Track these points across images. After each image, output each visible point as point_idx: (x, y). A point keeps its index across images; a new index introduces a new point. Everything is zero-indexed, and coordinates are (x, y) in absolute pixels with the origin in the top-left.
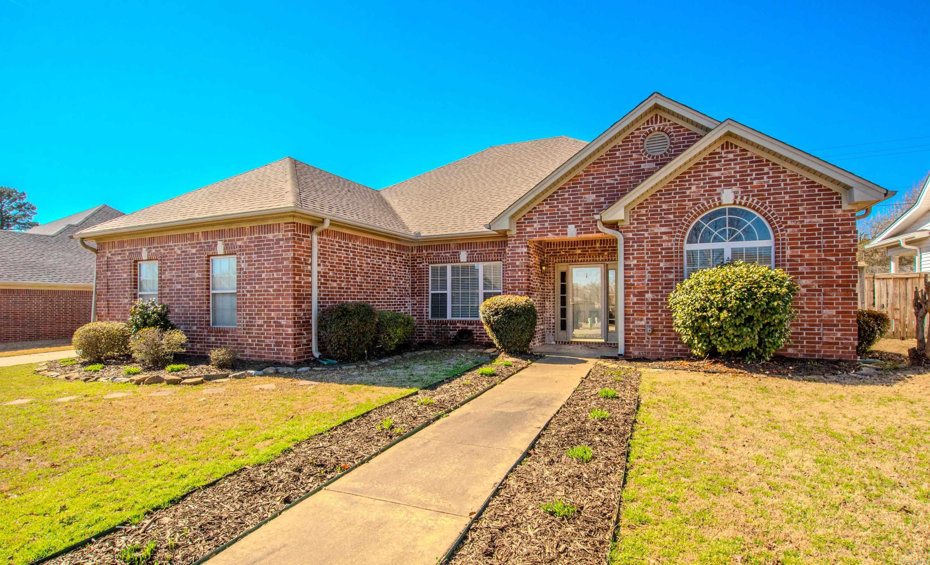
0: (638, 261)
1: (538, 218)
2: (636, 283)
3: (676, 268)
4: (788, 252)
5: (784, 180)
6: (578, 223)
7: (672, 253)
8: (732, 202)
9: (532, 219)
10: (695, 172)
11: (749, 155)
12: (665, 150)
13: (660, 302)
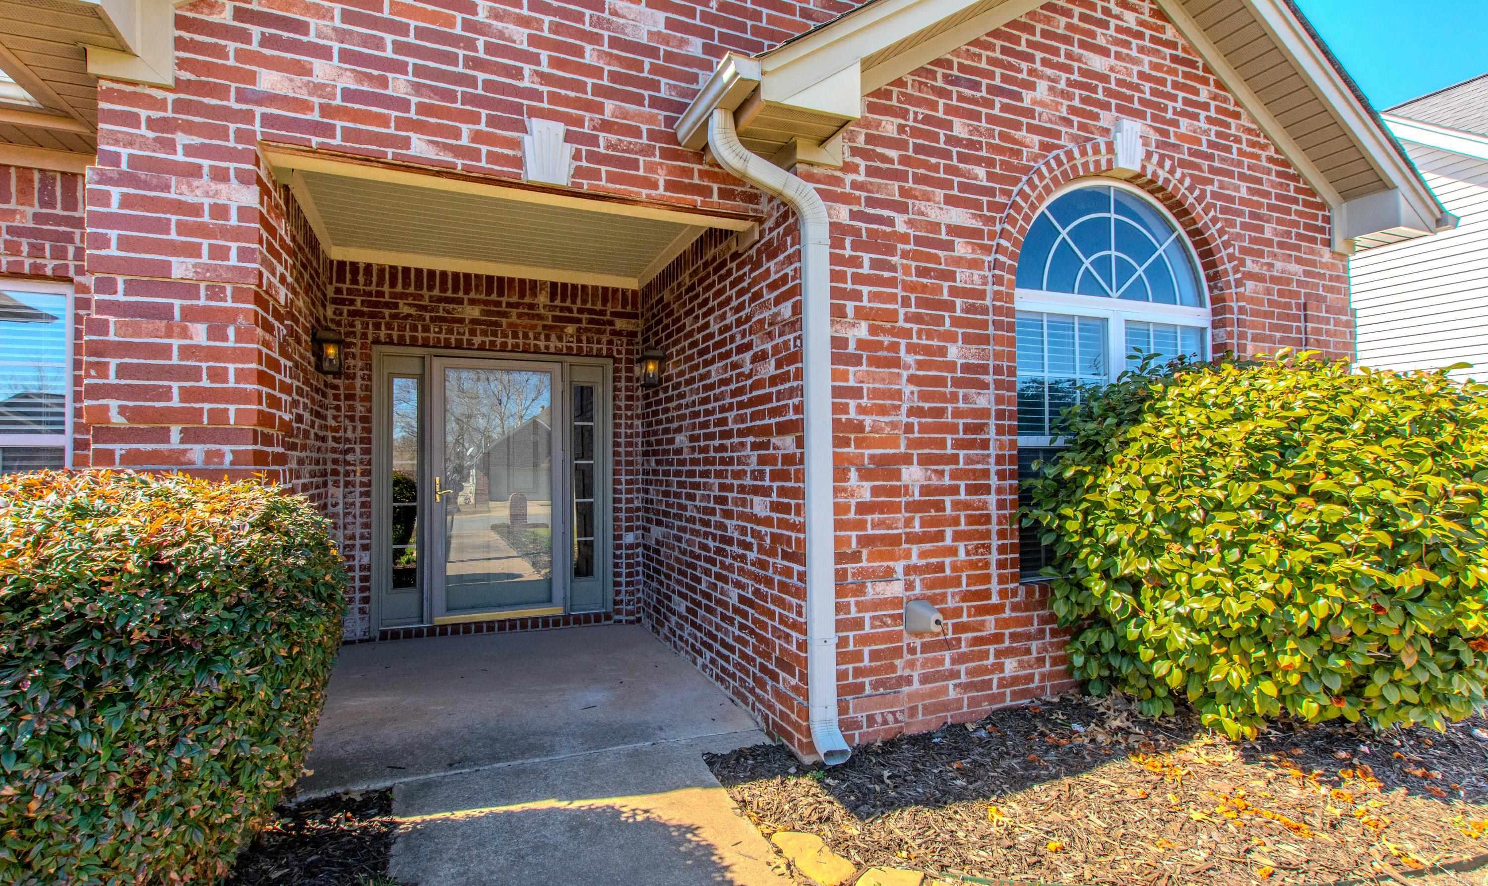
0: (873, 330)
1: (342, 35)
2: (868, 421)
3: (998, 370)
5: (1237, 139)
6: (580, 122)
7: (984, 311)
8: (1138, 168)
9: (302, 27)
10: (1043, 34)
13: (948, 500)
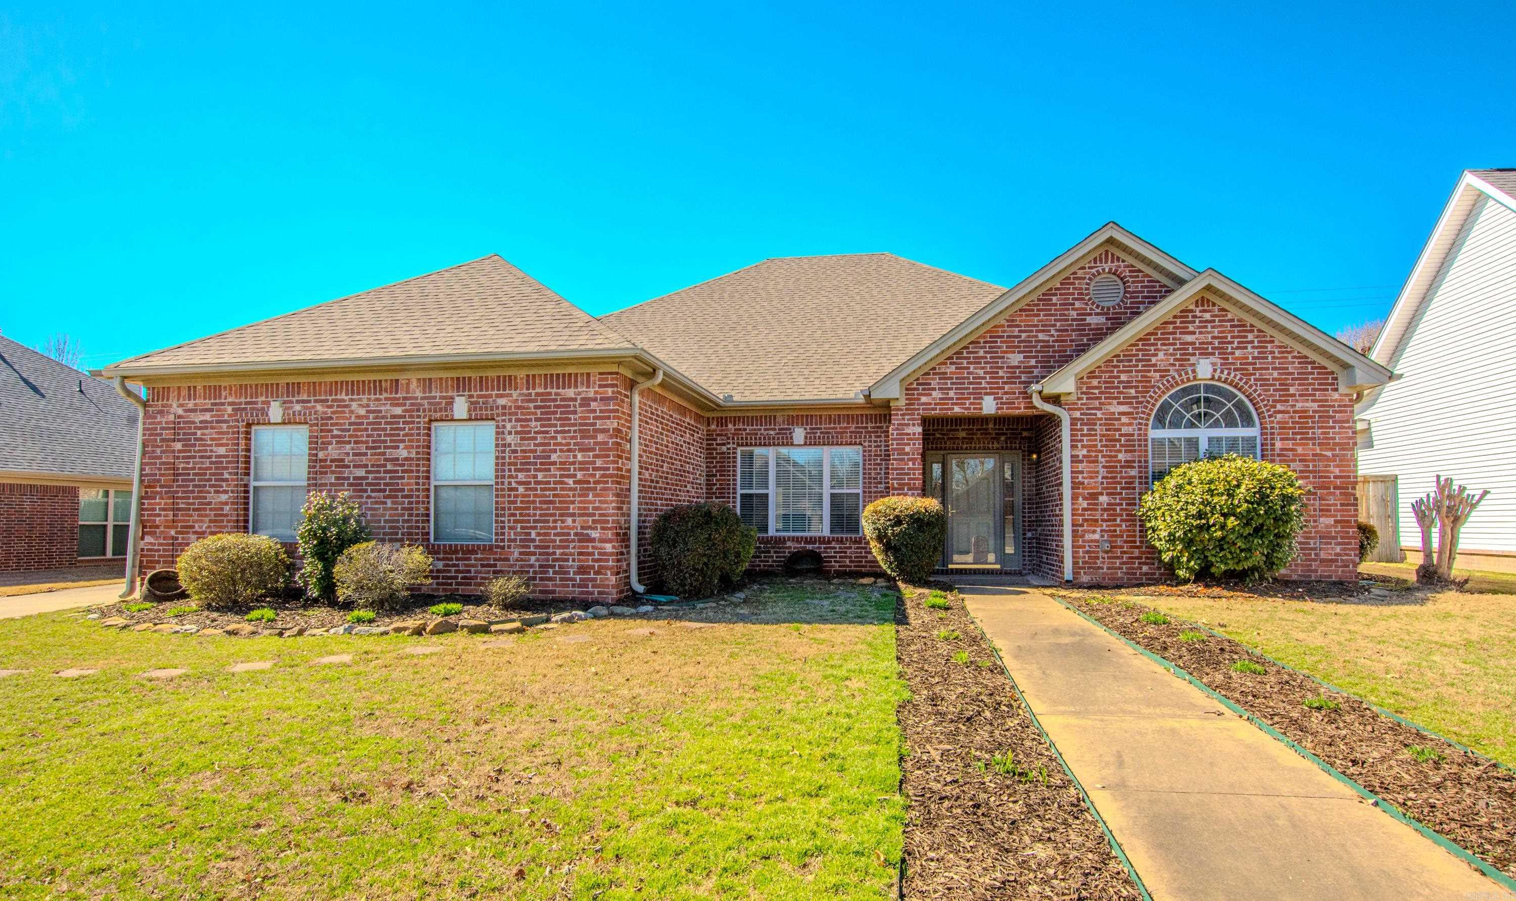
0: (1088, 451)
2: (1086, 481)
3: (1140, 462)
4: (1278, 445)
6: (998, 394)
7: (1134, 441)
8: (1210, 377)
9: (930, 384)
10: (1162, 334)
11: (1230, 316)
12: (1118, 300)
13: (1118, 508)
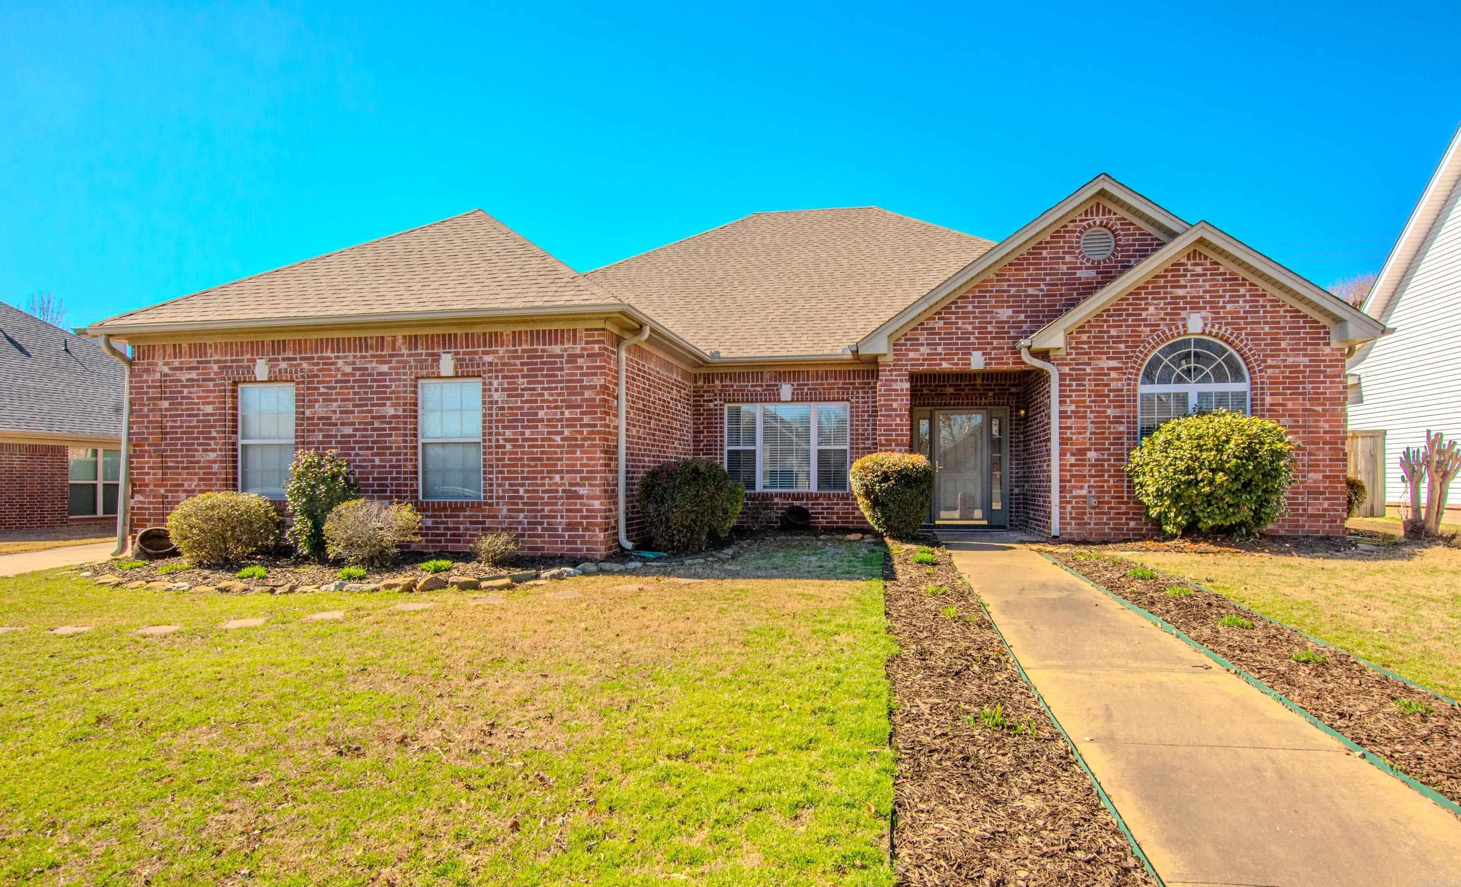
0: (1077, 407)
2: (1074, 437)
3: (1128, 417)
4: (1268, 399)
5: (1263, 306)
6: (986, 349)
7: (1123, 396)
8: (1200, 331)
11: (1222, 270)
12: (1109, 253)
13: (1106, 464)
